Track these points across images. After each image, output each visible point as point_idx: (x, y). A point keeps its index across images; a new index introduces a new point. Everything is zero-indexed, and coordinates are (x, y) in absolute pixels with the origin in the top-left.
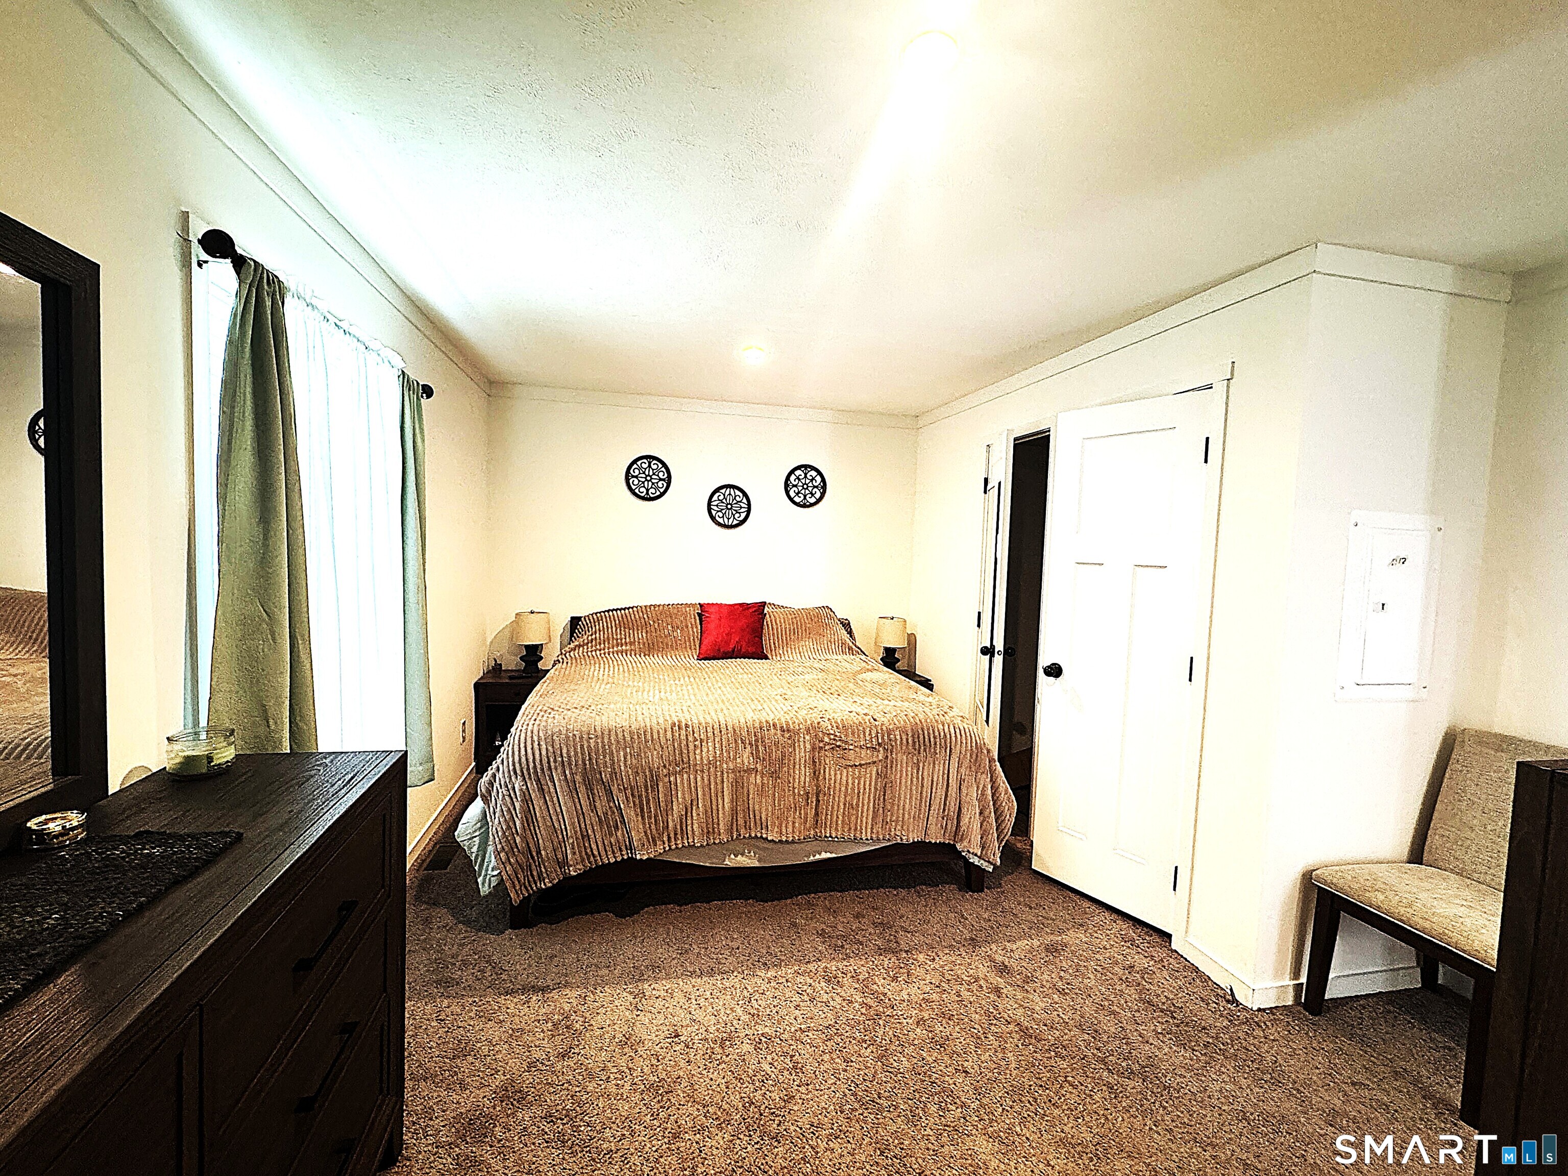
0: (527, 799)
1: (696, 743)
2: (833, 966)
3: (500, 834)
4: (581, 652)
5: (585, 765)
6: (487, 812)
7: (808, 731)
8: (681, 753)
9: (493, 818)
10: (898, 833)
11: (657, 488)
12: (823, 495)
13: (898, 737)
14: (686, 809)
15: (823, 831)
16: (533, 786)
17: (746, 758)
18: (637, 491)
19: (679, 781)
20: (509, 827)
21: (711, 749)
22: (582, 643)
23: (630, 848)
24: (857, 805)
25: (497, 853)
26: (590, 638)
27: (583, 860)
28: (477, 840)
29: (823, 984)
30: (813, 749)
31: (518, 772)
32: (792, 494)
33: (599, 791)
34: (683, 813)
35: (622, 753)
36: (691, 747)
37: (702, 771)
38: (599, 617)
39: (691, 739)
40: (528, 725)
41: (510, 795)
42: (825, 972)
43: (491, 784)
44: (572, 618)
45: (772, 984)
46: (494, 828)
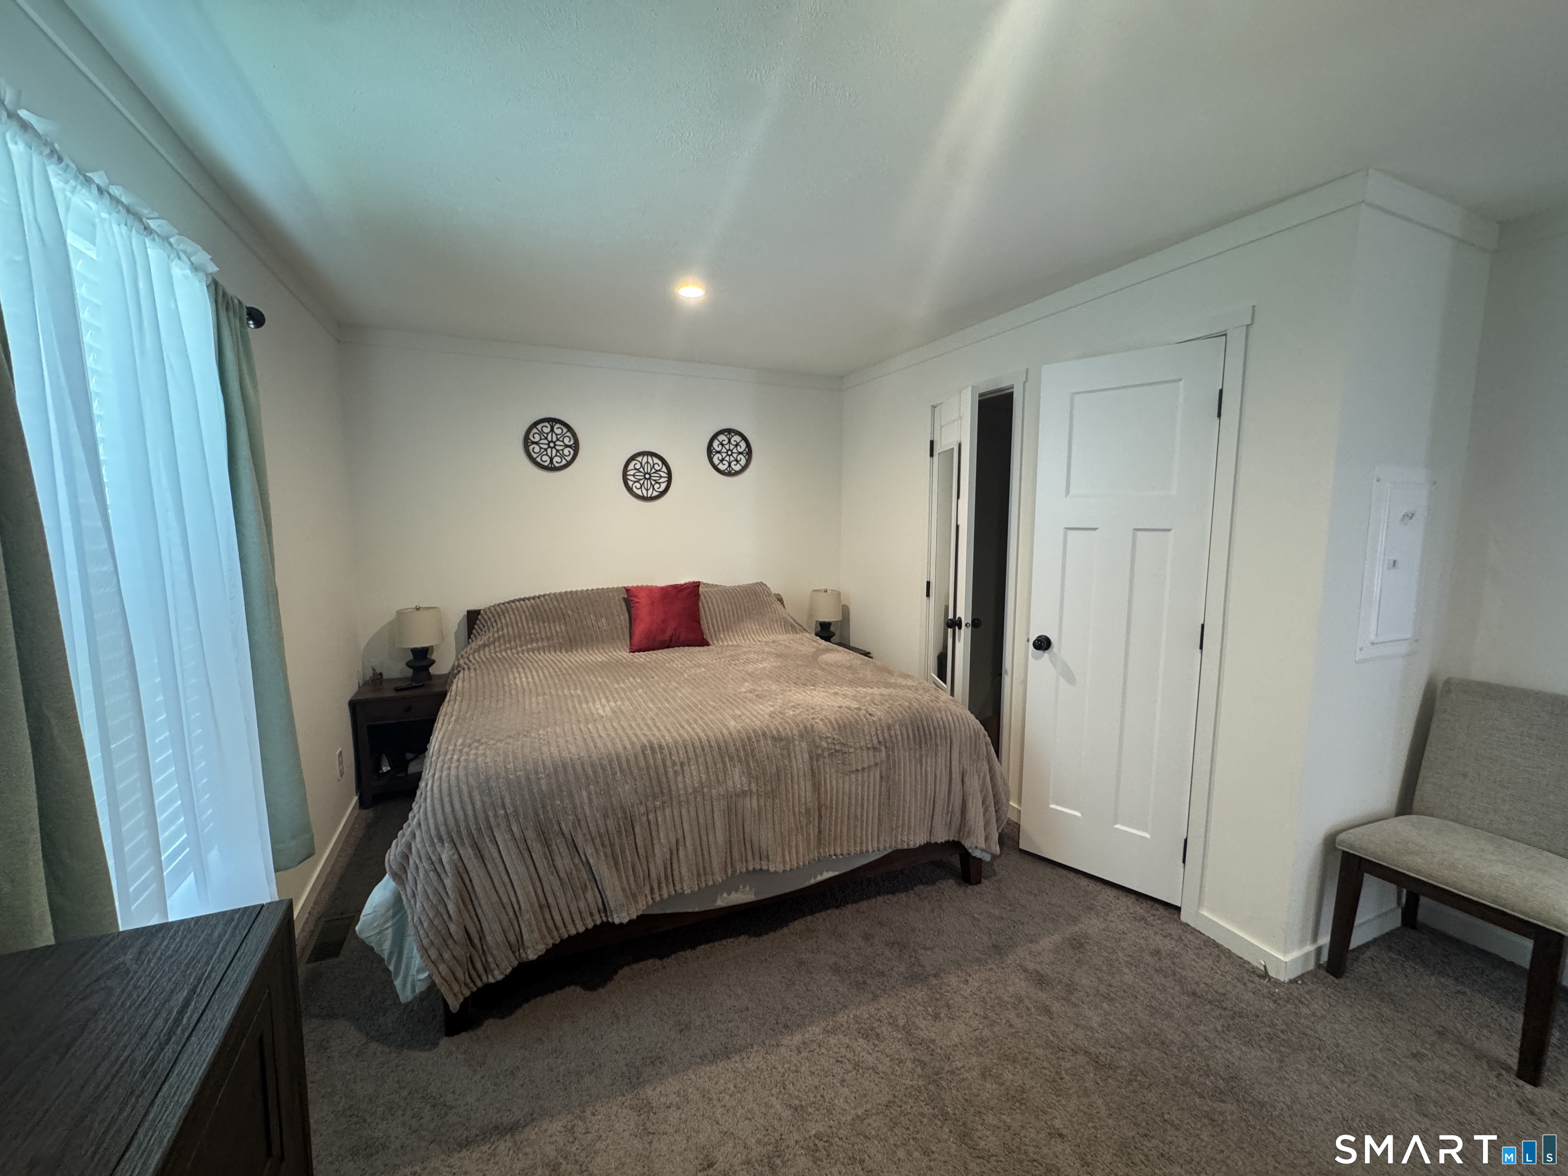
0: (462, 873)
1: (676, 768)
2: (864, 1012)
3: (426, 924)
4: (487, 653)
5: (538, 815)
6: (403, 897)
7: (801, 736)
8: (659, 782)
9: (412, 903)
10: (905, 839)
11: (562, 456)
12: (748, 461)
13: (899, 732)
14: (671, 853)
15: (827, 850)
16: (467, 852)
17: (737, 779)
18: (538, 460)
19: (660, 819)
20: (438, 913)
21: (694, 773)
22: (486, 642)
23: (605, 909)
24: (862, 815)
25: (424, 950)
26: (496, 635)
27: (543, 938)
28: (390, 931)
29: (861, 1041)
30: (811, 758)
31: (445, 837)
32: (716, 461)
33: (559, 845)
34: (668, 857)
35: (584, 794)
36: (671, 773)
37: (688, 802)
38: (503, 609)
39: (669, 763)
40: (449, 768)
41: (435, 870)
42: (857, 1022)
43: (406, 857)
44: (469, 612)
45: (803, 1054)
46: (416, 919)
